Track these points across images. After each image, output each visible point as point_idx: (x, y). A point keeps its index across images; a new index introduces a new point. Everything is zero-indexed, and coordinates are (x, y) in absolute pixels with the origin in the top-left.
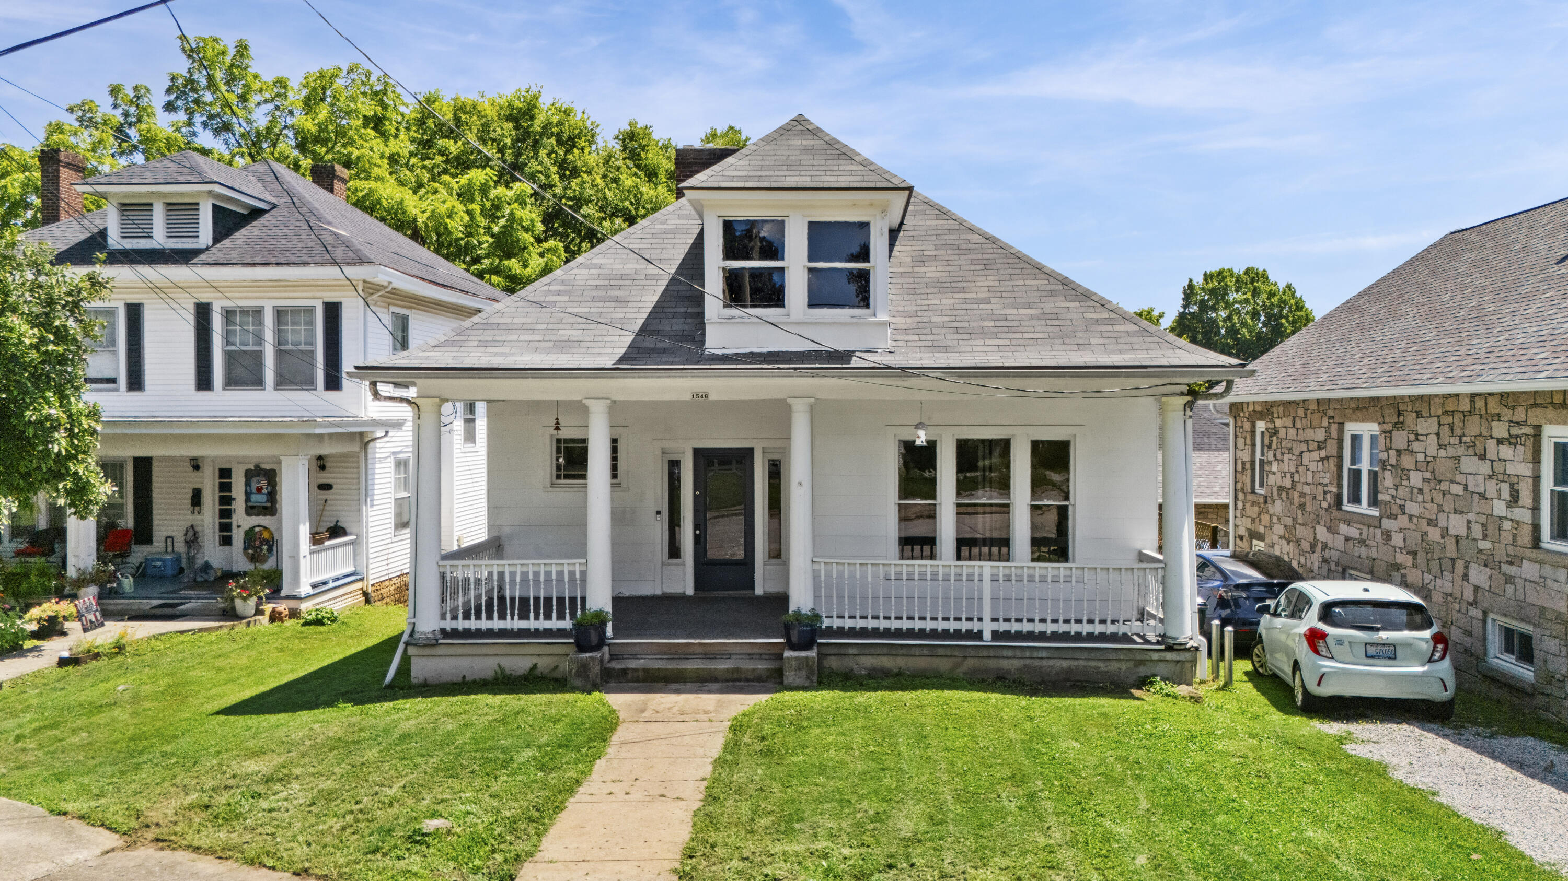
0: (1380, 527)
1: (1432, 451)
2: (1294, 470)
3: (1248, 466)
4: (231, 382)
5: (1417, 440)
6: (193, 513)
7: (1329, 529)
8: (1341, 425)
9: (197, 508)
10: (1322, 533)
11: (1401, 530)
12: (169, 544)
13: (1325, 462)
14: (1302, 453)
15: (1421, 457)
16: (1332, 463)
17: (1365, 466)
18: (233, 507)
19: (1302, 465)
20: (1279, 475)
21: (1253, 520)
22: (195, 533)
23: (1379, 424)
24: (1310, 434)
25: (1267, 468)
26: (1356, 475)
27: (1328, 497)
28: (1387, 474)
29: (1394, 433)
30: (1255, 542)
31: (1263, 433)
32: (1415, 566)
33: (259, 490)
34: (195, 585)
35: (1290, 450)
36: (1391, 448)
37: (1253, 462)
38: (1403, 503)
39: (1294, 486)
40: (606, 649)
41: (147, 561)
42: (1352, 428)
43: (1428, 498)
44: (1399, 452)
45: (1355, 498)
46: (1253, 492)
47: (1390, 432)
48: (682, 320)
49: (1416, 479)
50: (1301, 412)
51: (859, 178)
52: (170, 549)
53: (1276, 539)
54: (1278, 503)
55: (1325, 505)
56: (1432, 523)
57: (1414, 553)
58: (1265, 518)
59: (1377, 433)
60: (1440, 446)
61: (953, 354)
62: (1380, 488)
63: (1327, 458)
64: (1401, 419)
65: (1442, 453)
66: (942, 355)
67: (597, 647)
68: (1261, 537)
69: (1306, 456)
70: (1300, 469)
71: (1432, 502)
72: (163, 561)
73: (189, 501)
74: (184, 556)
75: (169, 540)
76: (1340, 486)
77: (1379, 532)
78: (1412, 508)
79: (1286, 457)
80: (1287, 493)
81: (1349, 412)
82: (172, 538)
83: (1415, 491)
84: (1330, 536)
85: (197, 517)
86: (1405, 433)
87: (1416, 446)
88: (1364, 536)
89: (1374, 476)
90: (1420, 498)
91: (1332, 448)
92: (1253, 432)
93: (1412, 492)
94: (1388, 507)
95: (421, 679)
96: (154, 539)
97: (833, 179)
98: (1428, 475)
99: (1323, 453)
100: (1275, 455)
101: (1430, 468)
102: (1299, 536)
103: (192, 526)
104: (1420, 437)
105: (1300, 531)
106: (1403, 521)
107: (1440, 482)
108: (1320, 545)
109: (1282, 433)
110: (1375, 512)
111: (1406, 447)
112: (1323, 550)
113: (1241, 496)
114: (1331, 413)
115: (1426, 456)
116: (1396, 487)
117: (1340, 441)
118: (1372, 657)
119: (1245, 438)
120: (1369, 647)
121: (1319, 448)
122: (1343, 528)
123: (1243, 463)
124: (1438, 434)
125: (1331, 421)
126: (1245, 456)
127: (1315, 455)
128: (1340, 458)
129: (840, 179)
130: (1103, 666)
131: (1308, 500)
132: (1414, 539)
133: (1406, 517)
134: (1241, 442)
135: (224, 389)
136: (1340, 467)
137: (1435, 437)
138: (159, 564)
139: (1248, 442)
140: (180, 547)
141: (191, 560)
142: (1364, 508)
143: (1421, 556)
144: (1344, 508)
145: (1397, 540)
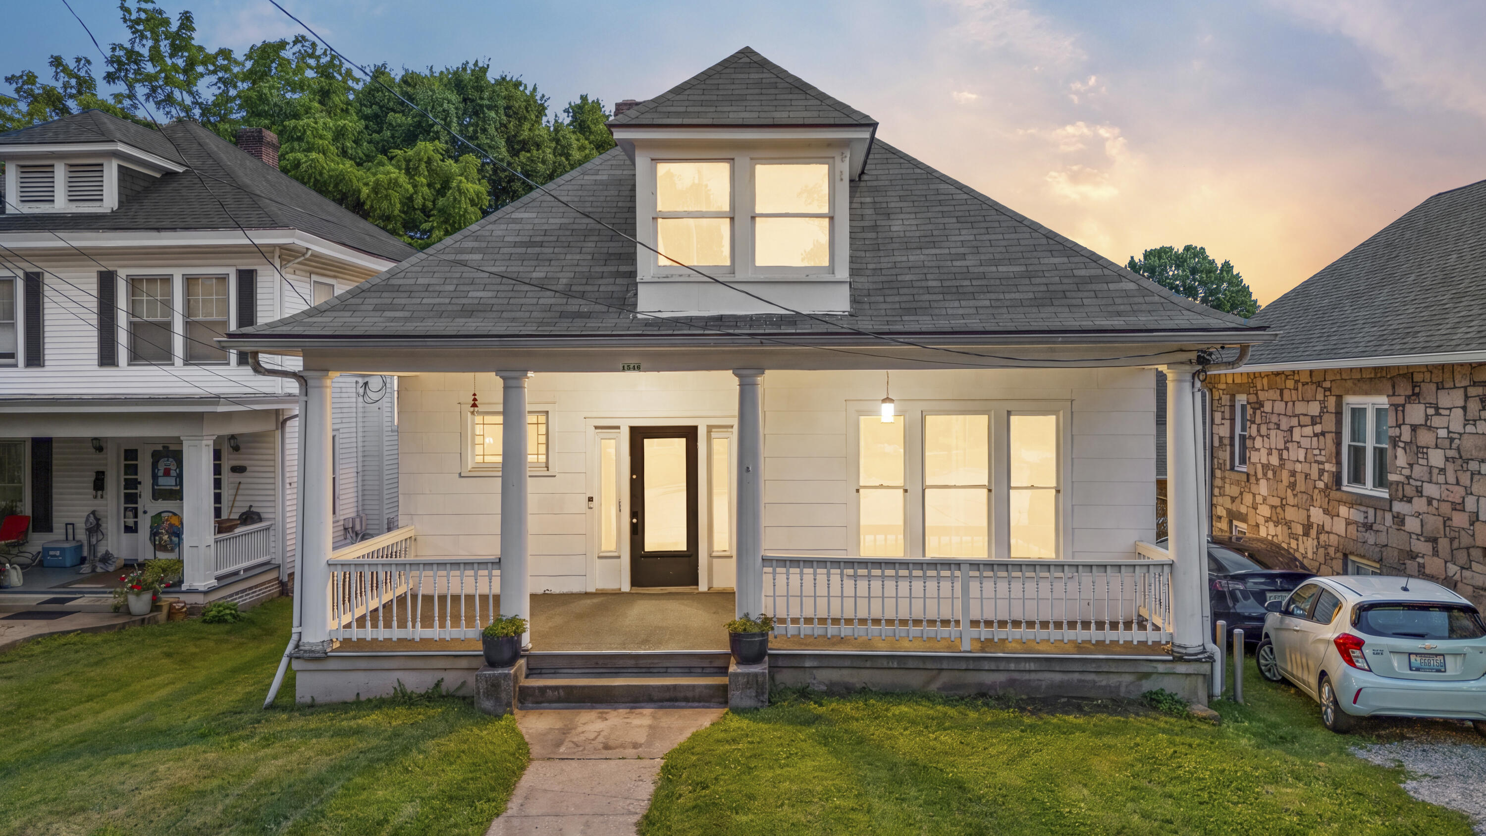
0: (1391, 510)
1: (1457, 426)
2: (1281, 446)
3: (1227, 441)
4: (135, 357)
5: (1437, 413)
6: (95, 497)
7: (1326, 512)
8: (1339, 398)
9: (100, 493)
10: (1317, 515)
11: (1418, 514)
12: (70, 531)
13: (1321, 438)
14: (1292, 427)
15: (1443, 433)
16: (1330, 438)
17: (1370, 444)
18: (138, 491)
19: (1292, 441)
20: (1264, 452)
21: (1233, 499)
22: (98, 520)
23: (1388, 396)
24: (1300, 408)
25: (1249, 443)
26: (1358, 454)
27: (1326, 477)
28: (1400, 452)
29: (1408, 406)
30: (1235, 523)
31: (1243, 407)
32: (1436, 553)
33: (167, 473)
34: (95, 577)
35: (1278, 427)
36: (1404, 424)
37: (1232, 438)
38: (1419, 484)
39: (1282, 466)
40: (522, 662)
41: (46, 550)
42: (1353, 400)
43: (1451, 479)
44: (1414, 428)
45: (1357, 477)
46: (1232, 468)
47: (1403, 406)
48: (612, 280)
49: (1436, 458)
50: (1290, 384)
51: (815, 114)
52: (71, 537)
53: (1261, 521)
54: (1263, 483)
55: (1321, 485)
56: (1459, 507)
57: (1434, 540)
58: (1248, 499)
59: (1387, 406)
60: (1466, 422)
61: (925, 318)
62: (1389, 467)
63: (1323, 434)
64: (1417, 390)
65: (1470, 429)
66: (912, 318)
67: (511, 662)
68: (1243, 518)
69: (1297, 432)
70: (1289, 445)
71: (1458, 483)
72: (62, 550)
73: (92, 485)
74: (85, 543)
75: (70, 527)
76: (1339, 463)
77: (1388, 516)
78: (1430, 490)
79: (1273, 433)
80: (1275, 473)
81: (1349, 384)
82: (73, 524)
83: (1435, 471)
84: (1327, 519)
85: (99, 502)
86: (1422, 407)
87: (1436, 421)
88: (1371, 519)
89: (1380, 453)
90: (1441, 479)
91: (1329, 423)
92: (1232, 407)
93: (1430, 473)
94: (1400, 488)
95: (308, 700)
96: (55, 525)
97: (785, 115)
98: (1452, 453)
99: (1318, 429)
100: (1258, 431)
101: (1454, 446)
102: (1288, 518)
103: (93, 513)
104: (1441, 411)
105: (1291, 514)
106: (1419, 504)
107: (1467, 461)
108: (1315, 526)
109: (1268, 407)
110: (1384, 494)
111: (1424, 423)
112: (1318, 533)
113: (1218, 473)
114: (1327, 384)
115: (1449, 432)
116: (1411, 465)
117: (1339, 414)
118: (1418, 669)
119: (1223, 412)
120: (1413, 657)
121: (1314, 423)
122: (1343, 510)
123: (1221, 438)
124: (1464, 408)
125: (1328, 393)
126: (1223, 431)
127: (1308, 431)
128: (1338, 434)
129: (792, 114)
130: (1103, 681)
131: (1300, 478)
132: (1434, 523)
133: (1424, 501)
134: (1218, 416)
135: (129, 365)
136: (1338, 444)
137: (1460, 412)
138: (58, 553)
139: (1227, 415)
140: (82, 535)
141: (93, 548)
142: (1368, 489)
143: (1443, 543)
144: (1344, 488)
145: (1412, 525)
